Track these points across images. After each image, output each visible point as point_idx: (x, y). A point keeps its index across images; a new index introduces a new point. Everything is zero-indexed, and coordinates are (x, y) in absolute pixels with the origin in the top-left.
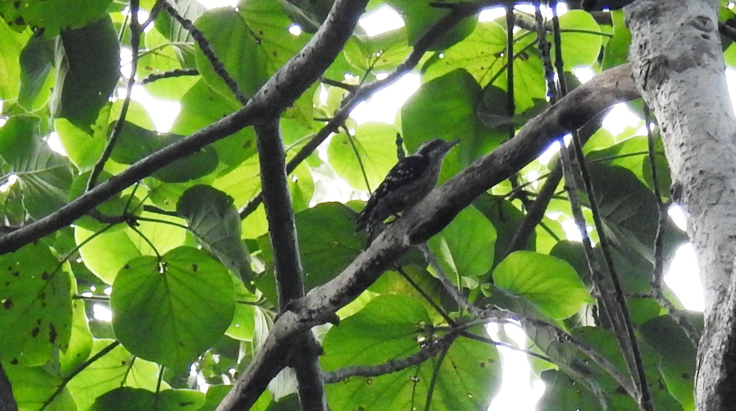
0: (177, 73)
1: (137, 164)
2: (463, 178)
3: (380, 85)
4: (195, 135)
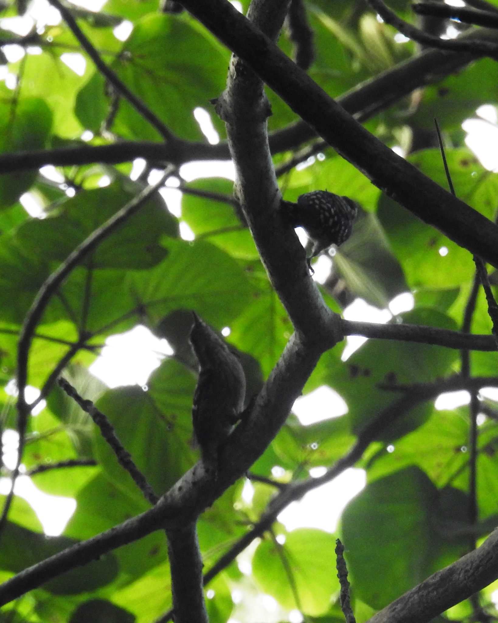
0: (71, 464)
1: (23, 573)
2: (416, 596)
3: (315, 483)
4: (94, 540)
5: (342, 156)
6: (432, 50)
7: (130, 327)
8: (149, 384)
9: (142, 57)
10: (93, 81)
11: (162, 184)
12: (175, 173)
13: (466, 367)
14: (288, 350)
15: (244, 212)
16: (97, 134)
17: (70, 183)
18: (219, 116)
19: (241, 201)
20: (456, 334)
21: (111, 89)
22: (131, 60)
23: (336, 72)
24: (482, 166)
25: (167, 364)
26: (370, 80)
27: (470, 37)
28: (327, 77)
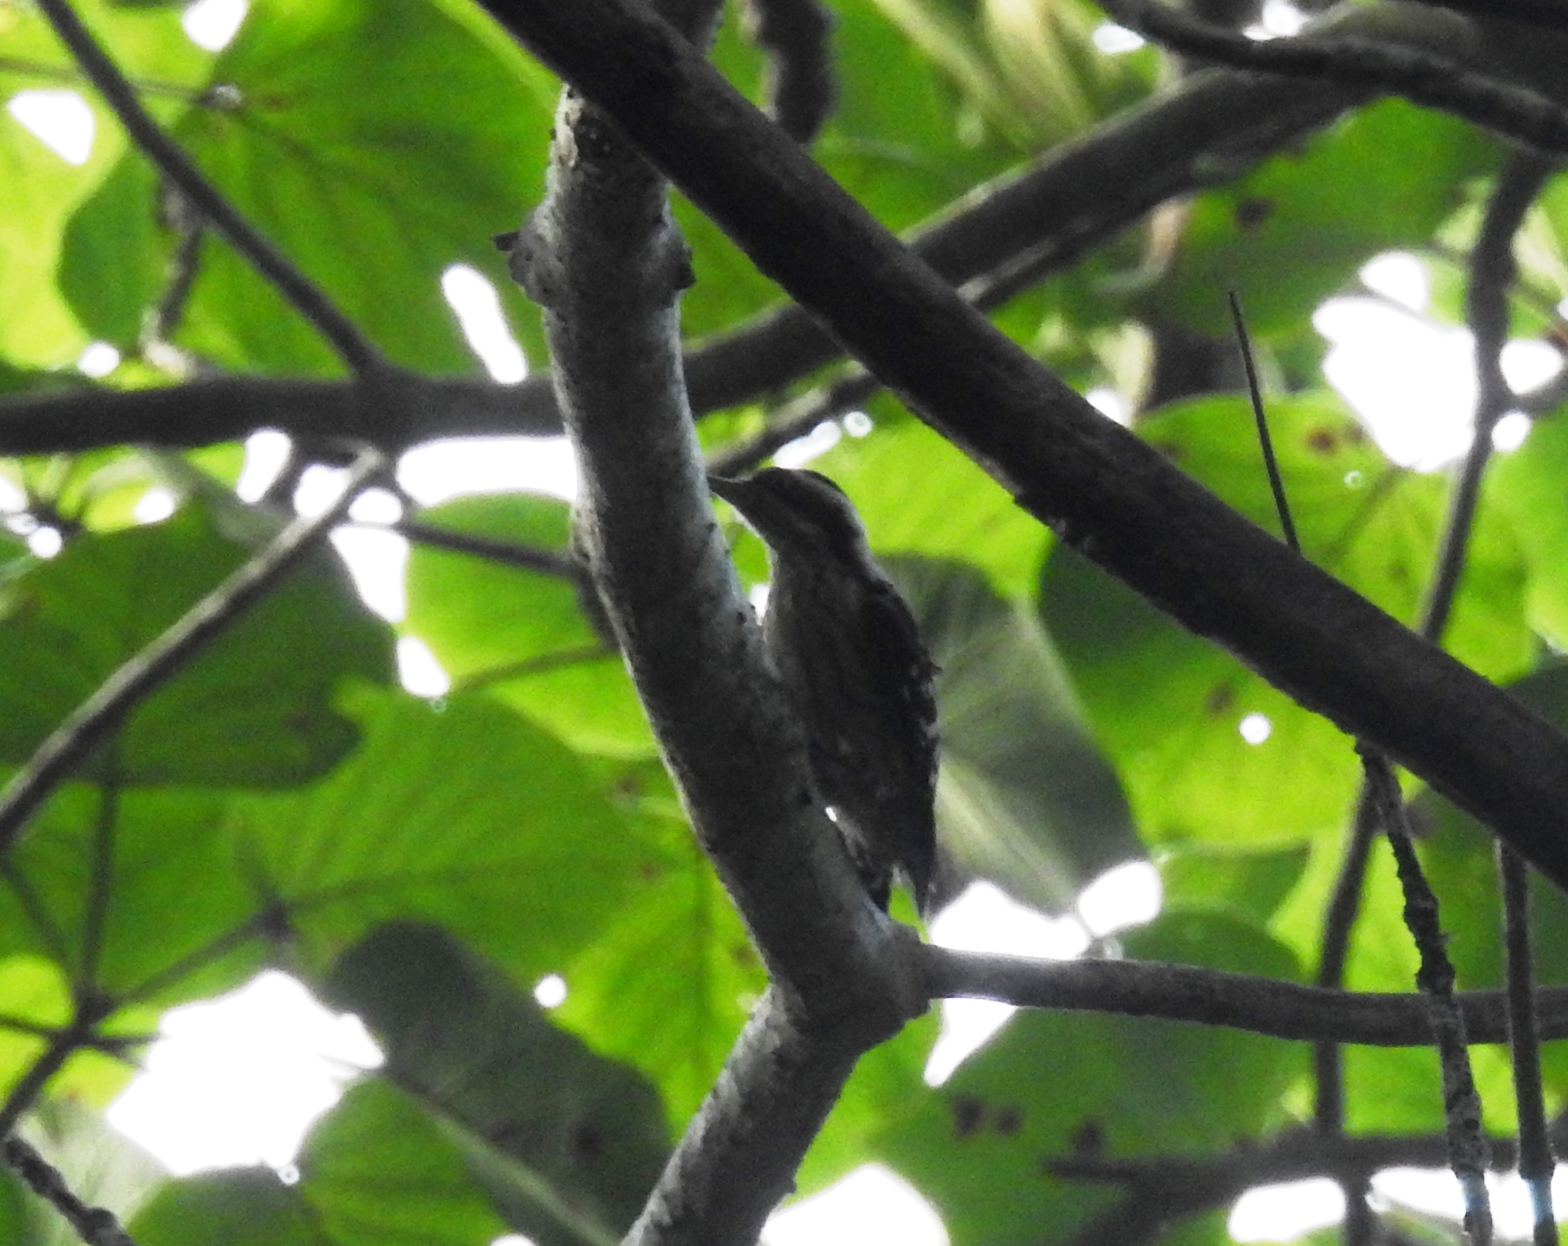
5: (919, 416)
6: (1214, 74)
7: (238, 977)
8: (305, 1162)
9: (275, 102)
10: (118, 181)
11: (339, 515)
12: (383, 478)
13: (1329, 1101)
14: (750, 1047)
15: (606, 600)
16: (132, 353)
17: (44, 512)
18: (522, 289)
19: (596, 563)
20: (1292, 992)
21: (175, 205)
22: (238, 113)
23: (902, 150)
24: (1379, 452)
25: (358, 1096)
26: (1013, 175)
27: (1338, 31)
28: (875, 165)
